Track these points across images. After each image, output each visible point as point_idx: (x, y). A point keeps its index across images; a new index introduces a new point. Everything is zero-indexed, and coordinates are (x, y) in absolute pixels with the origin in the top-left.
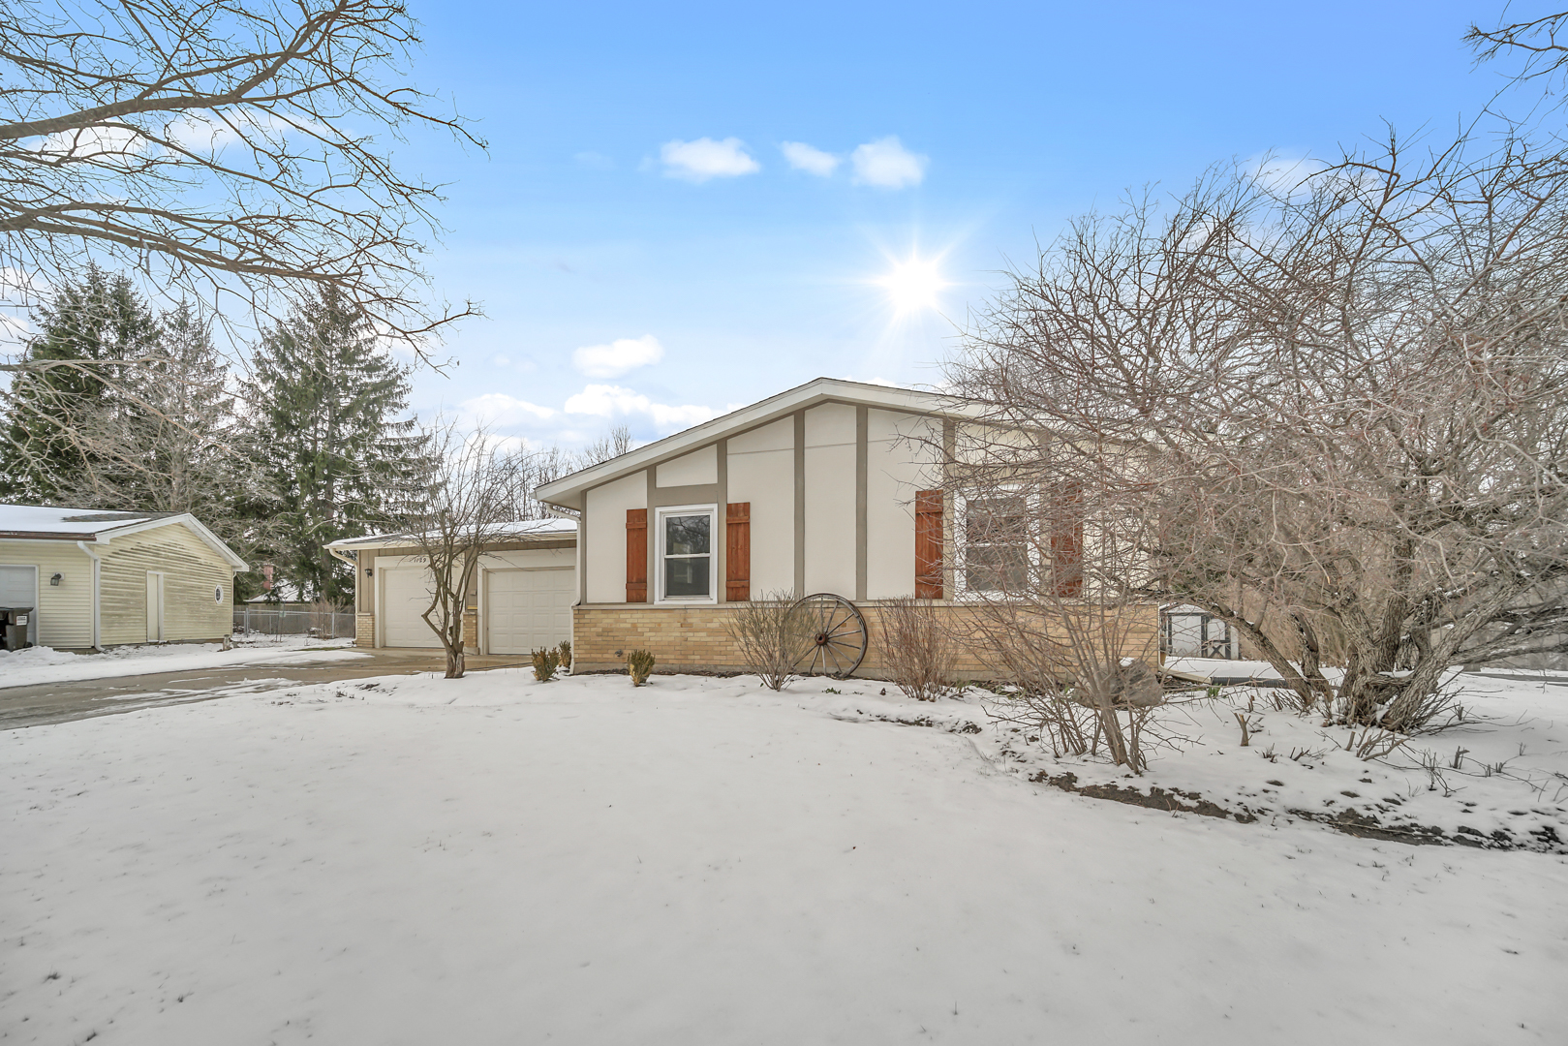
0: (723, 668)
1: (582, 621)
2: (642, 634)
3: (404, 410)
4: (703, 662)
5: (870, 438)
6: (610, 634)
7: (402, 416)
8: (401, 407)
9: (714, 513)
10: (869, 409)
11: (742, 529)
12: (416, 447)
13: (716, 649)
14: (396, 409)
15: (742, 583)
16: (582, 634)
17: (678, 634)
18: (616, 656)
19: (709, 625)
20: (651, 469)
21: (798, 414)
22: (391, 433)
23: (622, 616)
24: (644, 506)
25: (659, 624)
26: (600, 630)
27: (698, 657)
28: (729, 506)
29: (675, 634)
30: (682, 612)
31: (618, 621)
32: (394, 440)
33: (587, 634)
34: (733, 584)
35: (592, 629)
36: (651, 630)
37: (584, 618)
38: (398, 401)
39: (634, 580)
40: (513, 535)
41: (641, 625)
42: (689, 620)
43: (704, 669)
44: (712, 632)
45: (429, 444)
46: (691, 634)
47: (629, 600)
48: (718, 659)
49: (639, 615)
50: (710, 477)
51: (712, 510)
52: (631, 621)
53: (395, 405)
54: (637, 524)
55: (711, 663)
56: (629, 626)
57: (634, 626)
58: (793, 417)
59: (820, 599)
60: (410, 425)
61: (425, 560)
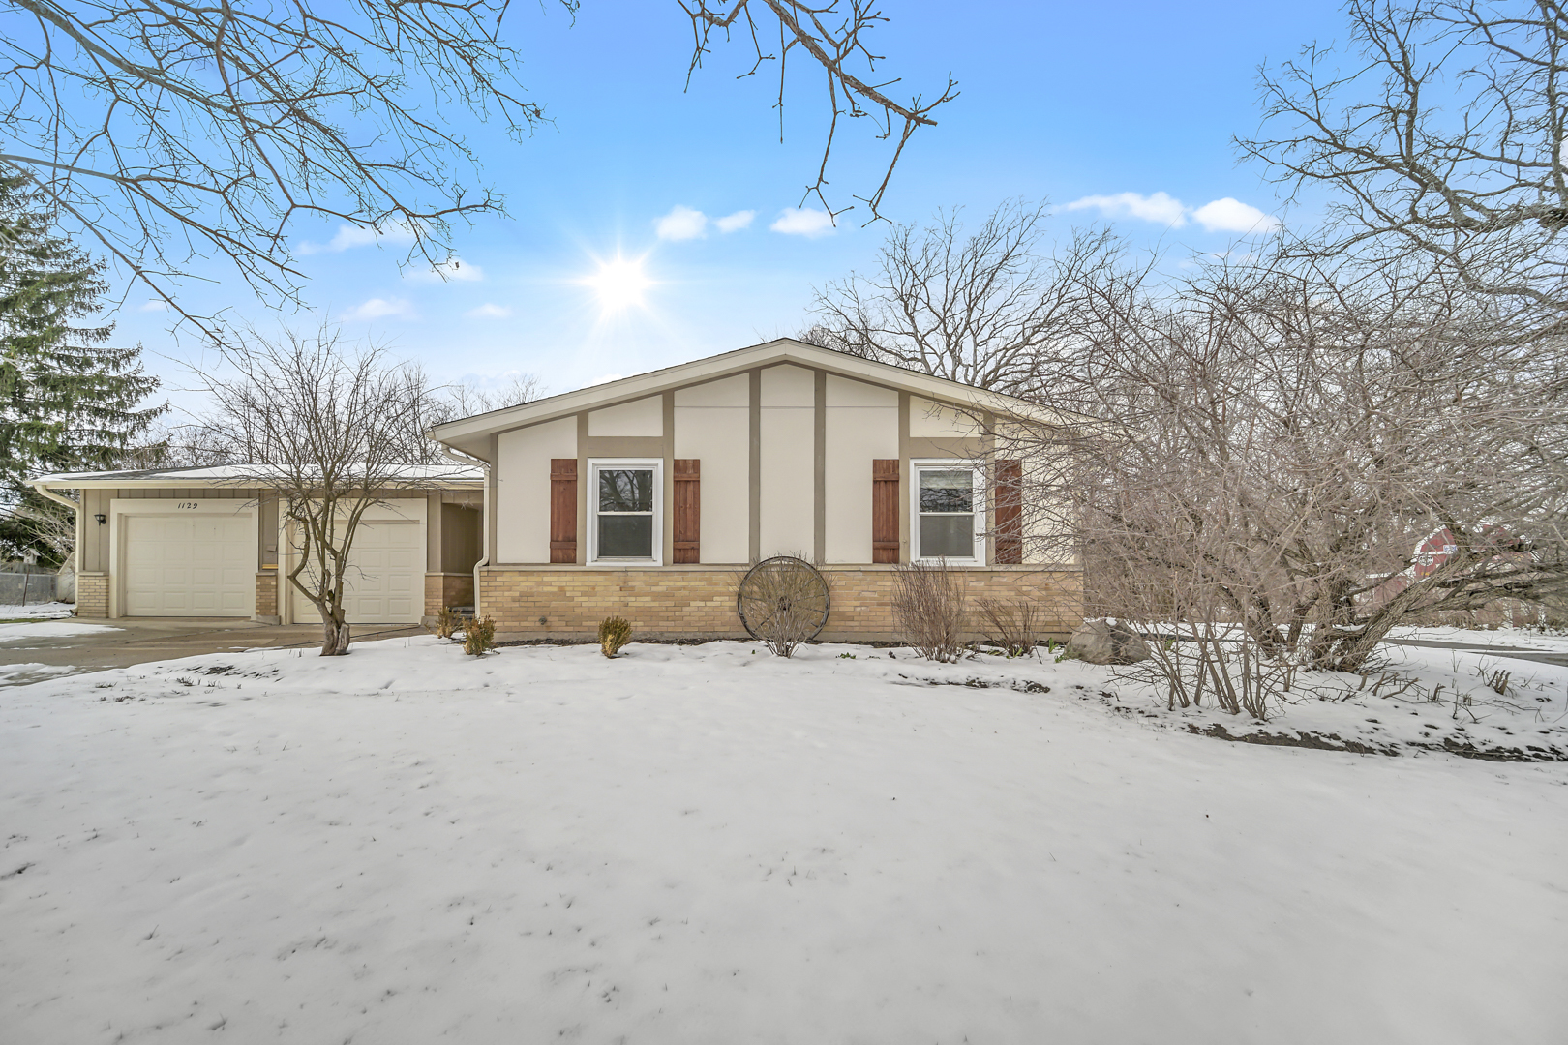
0: (671, 634)
1: (492, 584)
2: (572, 599)
3: (94, 313)
4: (646, 629)
5: (828, 403)
6: (530, 599)
7: (92, 321)
8: (91, 309)
9: (659, 470)
10: (828, 375)
11: (691, 487)
12: (116, 365)
13: (662, 614)
14: (82, 311)
15: (692, 544)
16: (493, 599)
17: (617, 599)
18: (538, 624)
19: (654, 589)
20: (582, 417)
21: (755, 373)
22: (71, 340)
23: (546, 579)
24: (574, 456)
25: (594, 588)
26: (517, 594)
27: (641, 624)
28: (677, 462)
29: (612, 599)
30: (624, 574)
31: (540, 584)
32: (77, 349)
33: (499, 599)
34: (681, 545)
35: (506, 594)
36: (584, 594)
37: (495, 580)
38: (86, 300)
39: (561, 538)
40: (413, 481)
41: (571, 589)
42: (631, 584)
43: (648, 636)
44: (656, 596)
45: (134, 362)
46: (633, 599)
47: (553, 561)
48: (664, 625)
49: (568, 577)
50: (656, 430)
51: (657, 465)
52: (558, 584)
53: (82, 305)
54: (564, 475)
55: (655, 629)
56: (555, 590)
57: (562, 589)
58: (747, 375)
59: (779, 562)
60: (103, 333)
61: (196, 506)
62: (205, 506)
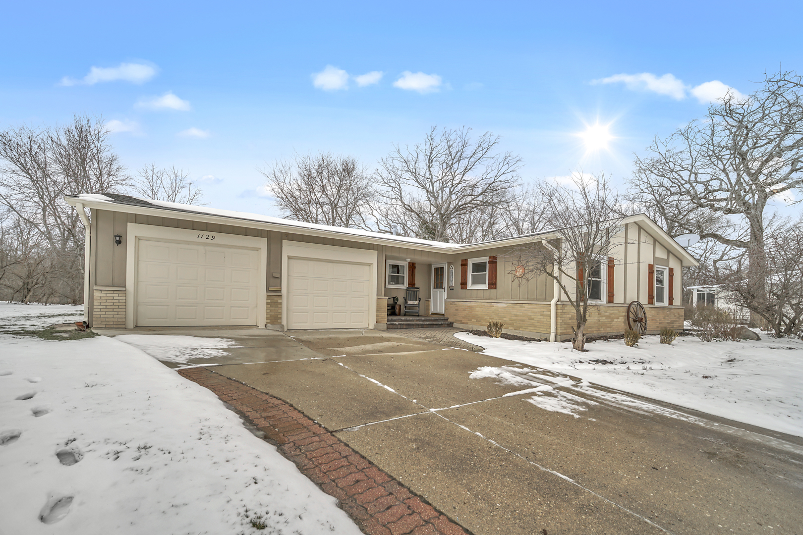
0: (610, 334)
1: (564, 311)
5: (641, 240)
10: (641, 229)
11: (612, 269)
15: (612, 294)
19: (605, 314)
26: (570, 316)
27: (603, 330)
28: (609, 258)
30: (595, 307)
34: (609, 295)
35: (568, 316)
37: (564, 309)
42: (600, 312)
43: (605, 335)
44: (607, 317)
46: (602, 319)
51: (604, 259)
59: (635, 303)
61: (213, 238)
62: (221, 238)
